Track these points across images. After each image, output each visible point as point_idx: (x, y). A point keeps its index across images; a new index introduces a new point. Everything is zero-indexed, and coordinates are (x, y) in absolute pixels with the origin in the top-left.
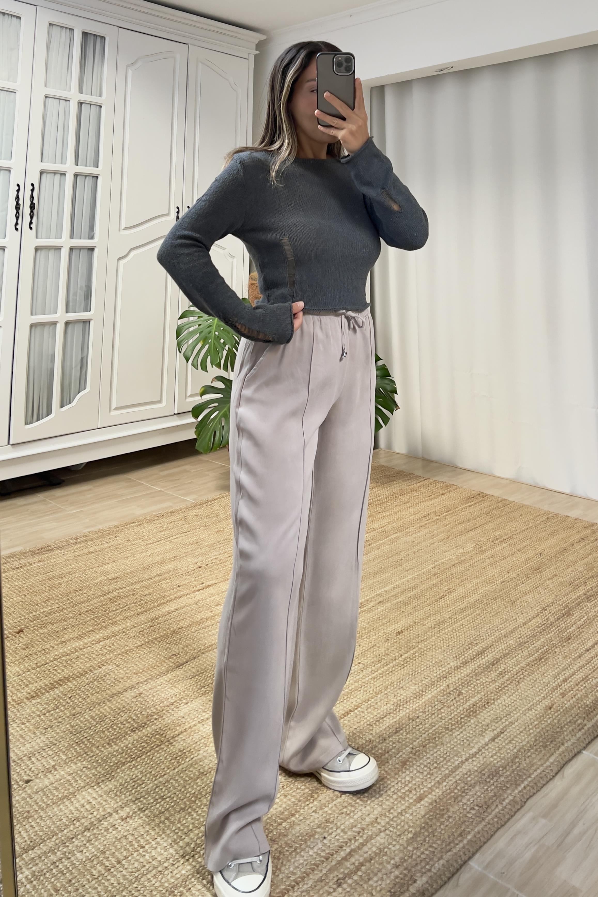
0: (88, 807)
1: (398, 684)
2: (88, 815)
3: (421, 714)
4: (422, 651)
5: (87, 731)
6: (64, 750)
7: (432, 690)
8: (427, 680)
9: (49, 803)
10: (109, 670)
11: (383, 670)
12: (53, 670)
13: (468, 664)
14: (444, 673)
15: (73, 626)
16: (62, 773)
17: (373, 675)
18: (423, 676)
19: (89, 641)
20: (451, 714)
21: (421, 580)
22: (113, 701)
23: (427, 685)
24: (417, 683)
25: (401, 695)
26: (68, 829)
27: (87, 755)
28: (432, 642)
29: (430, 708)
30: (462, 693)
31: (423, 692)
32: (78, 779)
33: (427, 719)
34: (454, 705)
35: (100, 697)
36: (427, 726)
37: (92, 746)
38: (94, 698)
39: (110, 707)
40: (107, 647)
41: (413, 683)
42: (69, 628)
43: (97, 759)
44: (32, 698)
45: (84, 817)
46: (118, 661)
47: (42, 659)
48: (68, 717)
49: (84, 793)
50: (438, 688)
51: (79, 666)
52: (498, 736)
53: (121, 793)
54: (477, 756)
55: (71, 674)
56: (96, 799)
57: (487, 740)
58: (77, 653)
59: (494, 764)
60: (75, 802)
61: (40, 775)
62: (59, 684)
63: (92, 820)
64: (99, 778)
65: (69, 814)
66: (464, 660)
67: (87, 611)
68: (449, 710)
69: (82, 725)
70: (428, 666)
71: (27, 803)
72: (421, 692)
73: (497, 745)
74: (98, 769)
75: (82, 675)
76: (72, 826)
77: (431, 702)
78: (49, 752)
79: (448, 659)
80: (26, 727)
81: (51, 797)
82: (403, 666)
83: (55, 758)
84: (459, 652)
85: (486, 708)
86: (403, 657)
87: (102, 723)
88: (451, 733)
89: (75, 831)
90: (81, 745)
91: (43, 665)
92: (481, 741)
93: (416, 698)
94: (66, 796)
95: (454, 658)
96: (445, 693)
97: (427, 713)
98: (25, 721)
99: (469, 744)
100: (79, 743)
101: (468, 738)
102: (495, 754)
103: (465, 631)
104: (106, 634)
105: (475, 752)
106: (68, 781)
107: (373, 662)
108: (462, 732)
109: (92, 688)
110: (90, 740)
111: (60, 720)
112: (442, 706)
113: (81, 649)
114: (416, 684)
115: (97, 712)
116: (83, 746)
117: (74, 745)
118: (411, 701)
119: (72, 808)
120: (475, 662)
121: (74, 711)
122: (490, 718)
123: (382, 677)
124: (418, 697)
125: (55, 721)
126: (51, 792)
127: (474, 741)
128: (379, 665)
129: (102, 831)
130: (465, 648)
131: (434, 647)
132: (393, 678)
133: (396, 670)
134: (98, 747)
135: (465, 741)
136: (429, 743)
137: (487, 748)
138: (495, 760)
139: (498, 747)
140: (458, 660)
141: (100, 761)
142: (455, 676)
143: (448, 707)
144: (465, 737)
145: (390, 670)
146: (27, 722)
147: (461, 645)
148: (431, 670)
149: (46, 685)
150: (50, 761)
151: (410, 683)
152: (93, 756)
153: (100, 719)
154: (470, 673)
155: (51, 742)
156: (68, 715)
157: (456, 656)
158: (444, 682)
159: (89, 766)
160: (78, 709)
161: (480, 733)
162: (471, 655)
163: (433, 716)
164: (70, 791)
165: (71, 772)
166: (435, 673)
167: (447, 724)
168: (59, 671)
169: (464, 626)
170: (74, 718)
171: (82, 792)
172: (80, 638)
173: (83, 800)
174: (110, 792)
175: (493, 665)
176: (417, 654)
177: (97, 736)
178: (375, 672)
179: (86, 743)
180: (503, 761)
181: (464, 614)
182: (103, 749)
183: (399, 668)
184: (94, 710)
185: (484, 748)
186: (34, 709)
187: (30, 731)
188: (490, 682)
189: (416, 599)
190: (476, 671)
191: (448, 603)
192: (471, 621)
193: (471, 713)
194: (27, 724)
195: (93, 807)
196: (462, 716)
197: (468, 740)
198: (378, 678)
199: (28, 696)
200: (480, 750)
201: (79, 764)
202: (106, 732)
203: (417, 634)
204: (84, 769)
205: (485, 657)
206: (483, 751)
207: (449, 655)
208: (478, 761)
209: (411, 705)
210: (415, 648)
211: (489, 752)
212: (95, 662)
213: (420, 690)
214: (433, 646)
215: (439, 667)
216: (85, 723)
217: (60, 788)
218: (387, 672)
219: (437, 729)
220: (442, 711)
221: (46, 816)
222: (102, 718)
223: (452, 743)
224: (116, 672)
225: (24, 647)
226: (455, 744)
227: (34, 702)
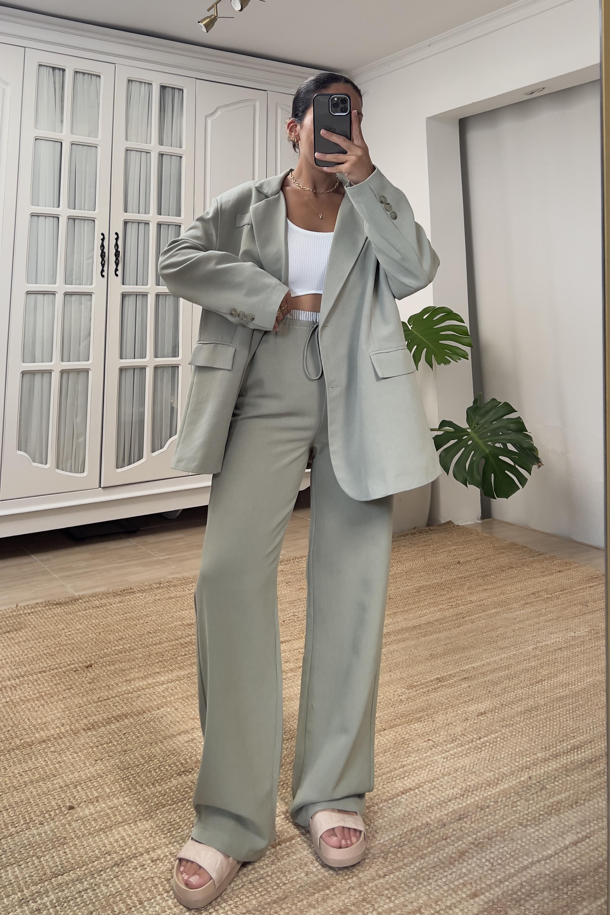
0: (121, 843)
1: (471, 768)
2: (119, 850)
3: (492, 803)
4: (506, 736)
5: (135, 768)
6: (109, 783)
7: (510, 780)
8: (505, 768)
9: (85, 832)
10: (167, 712)
11: (455, 750)
12: (114, 705)
13: (558, 757)
14: (528, 763)
15: (140, 666)
16: (104, 805)
17: (444, 755)
18: (501, 763)
19: (153, 682)
20: (529, 808)
21: (517, 660)
22: (164, 742)
23: (505, 774)
24: (493, 769)
25: (472, 780)
26: (99, 862)
27: (131, 792)
28: (519, 728)
29: (504, 799)
30: (546, 788)
31: (498, 780)
32: (117, 814)
33: (498, 810)
34: (533, 799)
35: (153, 737)
36: (497, 817)
37: (136, 784)
38: (147, 737)
39: (161, 749)
40: (169, 690)
41: (488, 769)
42: (136, 668)
43: (139, 797)
44: (88, 729)
45: (115, 853)
46: (178, 705)
47: (104, 694)
48: (119, 752)
49: (120, 828)
50: (518, 778)
51: (138, 704)
52: (583, 840)
53: (155, 834)
54: (552, 859)
55: (130, 712)
56: (131, 836)
57: (568, 844)
58: (139, 692)
59: (572, 870)
60: (110, 836)
61: (82, 804)
62: (116, 719)
63: (123, 856)
64: (138, 816)
65: (103, 847)
66: (554, 753)
67: (156, 653)
68: (527, 803)
69: (130, 762)
70: (510, 753)
71: (65, 829)
72: (496, 781)
73: (577, 849)
74: (138, 807)
75: (140, 713)
76: (102, 859)
77: (505, 793)
78: (94, 784)
79: (535, 749)
80: (78, 756)
81: (89, 827)
82: (480, 750)
83: (99, 790)
84: (551, 744)
85: (573, 808)
86: (482, 740)
87: (150, 762)
88: (524, 829)
89: (105, 864)
90: (127, 781)
91: (105, 700)
92: (560, 843)
93: (489, 786)
94: (103, 829)
95: (542, 748)
96: (525, 785)
97: (499, 804)
98: (78, 750)
99: (545, 845)
100: (125, 779)
101: (544, 838)
102: (575, 860)
103: (561, 721)
104: (171, 677)
105: (550, 854)
106: (108, 814)
107: (445, 741)
108: (538, 830)
109: (147, 728)
110: (136, 778)
111: (111, 754)
112: (519, 799)
113: (143, 689)
114: (492, 771)
115: (147, 751)
116: (128, 783)
117: (120, 780)
118: (483, 789)
119: (106, 841)
120: (568, 757)
121: (126, 748)
122: (575, 820)
123: (454, 758)
124: (491, 785)
125: (106, 755)
126: (90, 823)
127: (551, 842)
128: (452, 745)
129: (131, 869)
130: (558, 740)
131: (520, 734)
132: (466, 761)
133: (471, 753)
134: (142, 785)
135: (540, 840)
136: (497, 836)
137: (565, 851)
138: (574, 866)
139: (580, 853)
140: (547, 752)
141: (141, 799)
142: (541, 769)
143: (526, 801)
144: (541, 836)
145: (464, 752)
146: (80, 752)
147: (554, 736)
148: (513, 758)
149: (103, 720)
150: (95, 792)
151: (485, 769)
152: (136, 793)
153: (149, 758)
154: (560, 768)
155: (98, 775)
156: (120, 750)
157: (546, 747)
158: (526, 773)
159: (130, 803)
160: (130, 746)
161: (560, 834)
162: (565, 748)
163: (506, 808)
164: (108, 824)
165: (112, 806)
166: (516, 762)
167: (521, 818)
168: (119, 707)
169: (561, 715)
170: (125, 754)
171: (119, 827)
172: (144, 678)
173: (118, 836)
174: (145, 831)
175: (590, 762)
176: (498, 739)
177: (143, 775)
178: (447, 752)
179: (131, 779)
180: (583, 869)
181: (564, 703)
182: (146, 788)
183: (476, 751)
184: (145, 749)
185: (562, 851)
186: (88, 740)
187: (80, 760)
188: (583, 781)
189: (508, 680)
190: (568, 767)
191: (546, 688)
192: (571, 711)
193: (553, 811)
194: (80, 754)
195: (126, 844)
196: (542, 813)
197: (543, 840)
198: (449, 759)
199: (85, 727)
200: (556, 854)
201: (121, 800)
202: (153, 772)
203: (503, 717)
204: (125, 805)
205: (581, 753)
206: (561, 854)
207: (537, 744)
208: (552, 864)
209: (482, 793)
210: (497, 732)
211: (567, 857)
212: (155, 703)
213: (496, 778)
214: (519, 732)
215: (523, 756)
216: (135, 760)
217: (98, 820)
218: (461, 754)
219: (509, 822)
220: (518, 803)
221: (81, 846)
222: (151, 758)
223: (524, 840)
224: (174, 715)
225: (90, 681)
226: (527, 842)
227: (89, 733)
